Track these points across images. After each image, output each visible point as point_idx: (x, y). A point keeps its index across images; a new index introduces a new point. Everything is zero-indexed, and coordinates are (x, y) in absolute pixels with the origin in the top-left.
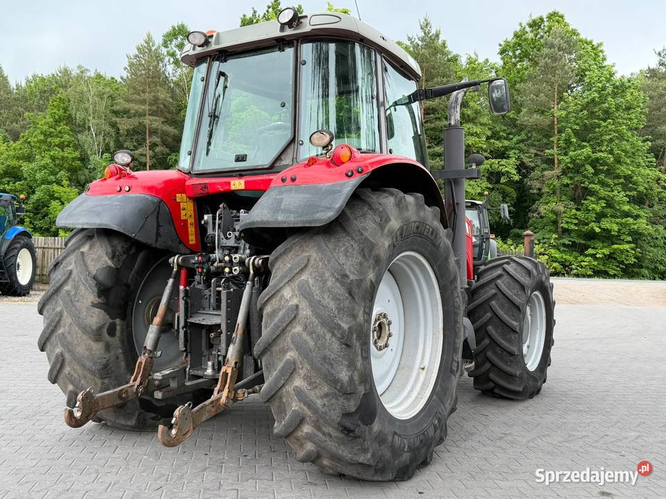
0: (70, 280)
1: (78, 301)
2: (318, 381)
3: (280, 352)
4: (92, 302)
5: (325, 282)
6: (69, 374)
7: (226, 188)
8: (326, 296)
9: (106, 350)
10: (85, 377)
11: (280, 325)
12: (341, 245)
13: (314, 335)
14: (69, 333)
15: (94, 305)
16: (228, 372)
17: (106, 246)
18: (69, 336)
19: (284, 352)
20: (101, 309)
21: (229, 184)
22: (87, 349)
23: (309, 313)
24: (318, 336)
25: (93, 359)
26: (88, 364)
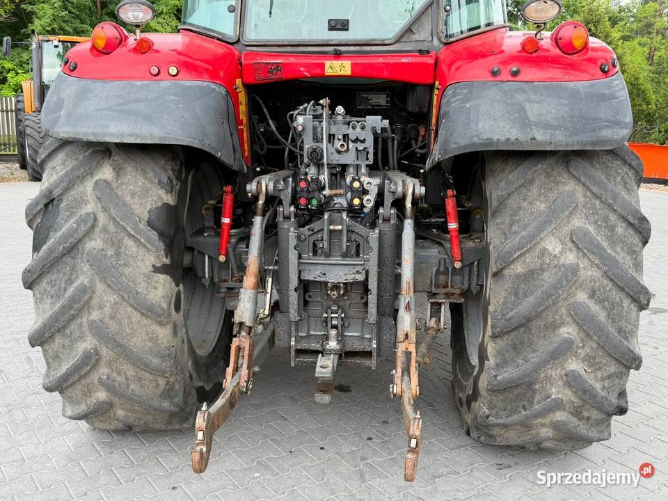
0: (97, 230)
1: (125, 265)
2: (604, 361)
3: (547, 328)
4: (154, 266)
5: (612, 229)
6: (108, 378)
7: (318, 71)
8: (619, 249)
9: (174, 335)
10: (140, 379)
11: (552, 292)
12: (613, 173)
13: (606, 303)
14: (112, 317)
15: (157, 270)
16: (410, 350)
17: (154, 171)
18: (112, 322)
19: (554, 326)
20: (167, 274)
21: (322, 66)
22: (150, 339)
23: (596, 273)
24: (613, 304)
25: (158, 352)
26: (155, 361)
